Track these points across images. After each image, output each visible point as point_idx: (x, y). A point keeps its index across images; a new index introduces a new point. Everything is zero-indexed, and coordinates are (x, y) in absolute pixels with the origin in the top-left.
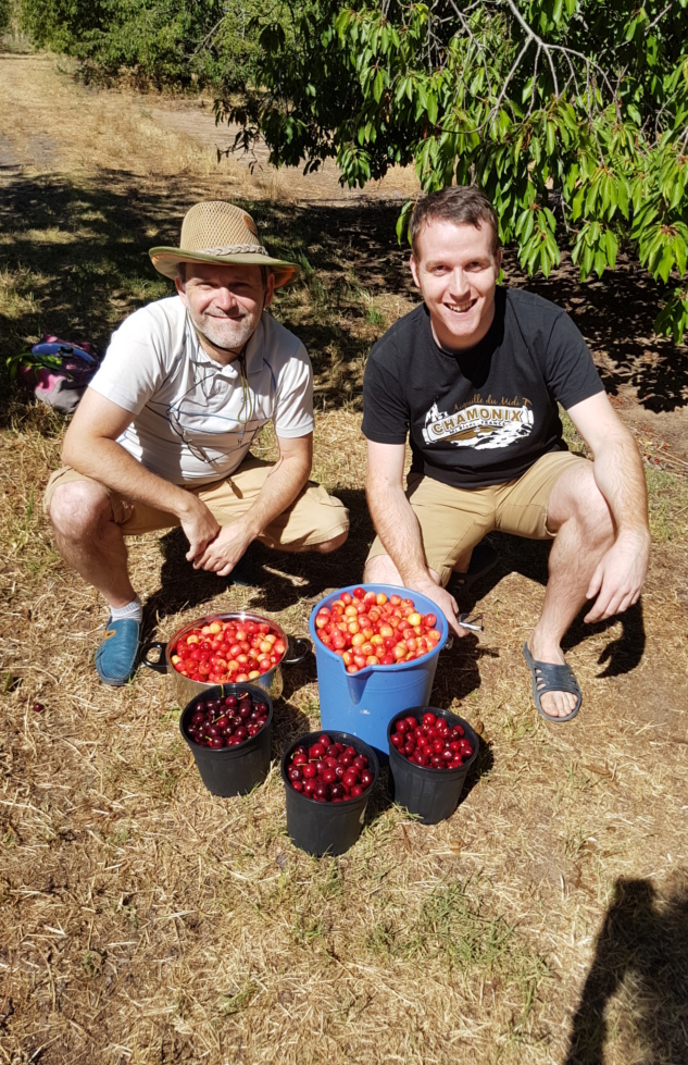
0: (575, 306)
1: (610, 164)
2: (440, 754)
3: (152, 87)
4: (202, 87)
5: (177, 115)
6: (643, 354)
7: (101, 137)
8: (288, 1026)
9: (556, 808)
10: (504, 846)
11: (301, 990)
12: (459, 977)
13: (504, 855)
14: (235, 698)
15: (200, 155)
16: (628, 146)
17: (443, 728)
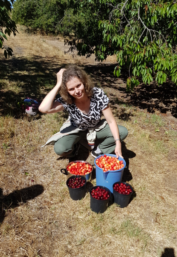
0: (155, 91)
1: (165, 58)
2: (125, 192)
3: (45, 34)
4: (58, 34)
5: (52, 41)
6: (172, 103)
7: (33, 47)
8: (93, 247)
9: (151, 206)
10: (139, 213)
11: (95, 240)
12: (130, 239)
13: (139, 215)
14: (78, 178)
15: (59, 52)
16: (169, 53)
17: (125, 186)
